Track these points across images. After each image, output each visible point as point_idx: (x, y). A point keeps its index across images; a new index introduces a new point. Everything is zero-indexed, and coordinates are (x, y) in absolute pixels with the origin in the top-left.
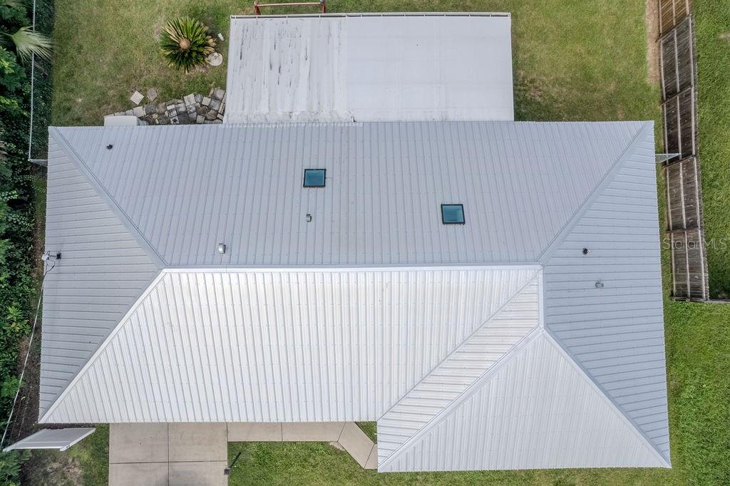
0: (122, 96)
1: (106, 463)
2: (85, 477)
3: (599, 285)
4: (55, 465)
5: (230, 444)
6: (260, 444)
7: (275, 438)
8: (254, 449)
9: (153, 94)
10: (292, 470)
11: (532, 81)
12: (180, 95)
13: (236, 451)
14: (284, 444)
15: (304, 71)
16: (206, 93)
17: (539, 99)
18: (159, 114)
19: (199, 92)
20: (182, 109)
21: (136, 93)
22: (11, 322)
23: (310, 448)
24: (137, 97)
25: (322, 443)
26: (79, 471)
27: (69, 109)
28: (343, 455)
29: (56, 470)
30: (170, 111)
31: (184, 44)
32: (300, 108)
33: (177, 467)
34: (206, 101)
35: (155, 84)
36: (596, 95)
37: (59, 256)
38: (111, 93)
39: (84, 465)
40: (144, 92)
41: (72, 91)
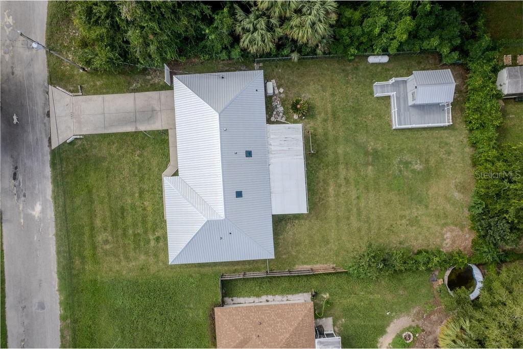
0: (282, 85)
1: (160, 90)
2: (155, 84)
3: (221, 238)
4: (158, 74)
5: (168, 130)
6: (168, 140)
7: (170, 145)
8: (166, 138)
9: (283, 96)
10: (161, 151)
11: (294, 225)
12: (283, 105)
13: (166, 132)
14: (169, 148)
15: (285, 148)
16: (284, 114)
17: (287, 228)
18: (276, 98)
19: (284, 112)
20: (278, 106)
21: (283, 90)
22: (204, 56)
23: (168, 156)
24: (281, 90)
25: (169, 160)
26: (156, 81)
27: (277, 67)
28: (166, 167)
29: (157, 74)
30: (277, 102)
31: (298, 106)
32: (273, 148)
33: (159, 113)
34: (281, 114)
35: (286, 96)
36: (291, 248)
37: (223, 78)
38: (283, 81)
39: (159, 83)
40: (283, 92)
41: (283, 67)
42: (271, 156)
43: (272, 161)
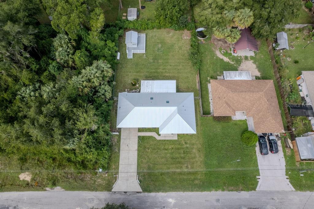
3: (185, 110)
5: (138, 136)
10: (147, 140)
11: (181, 88)
15: (150, 87)
17: (182, 91)
18: (130, 92)
21: (126, 89)
31: (134, 83)
32: (150, 91)
34: (136, 91)
35: (129, 88)
38: (123, 89)
42: (153, 92)
43: (155, 92)
